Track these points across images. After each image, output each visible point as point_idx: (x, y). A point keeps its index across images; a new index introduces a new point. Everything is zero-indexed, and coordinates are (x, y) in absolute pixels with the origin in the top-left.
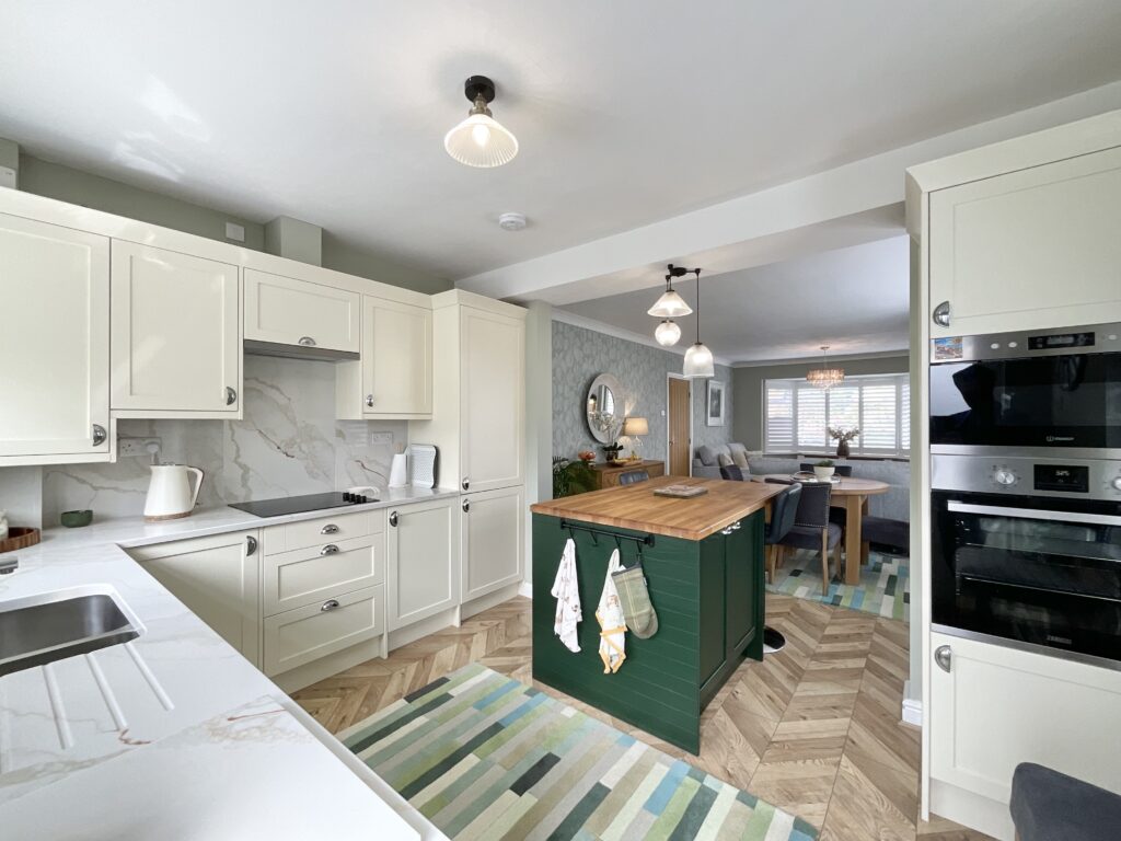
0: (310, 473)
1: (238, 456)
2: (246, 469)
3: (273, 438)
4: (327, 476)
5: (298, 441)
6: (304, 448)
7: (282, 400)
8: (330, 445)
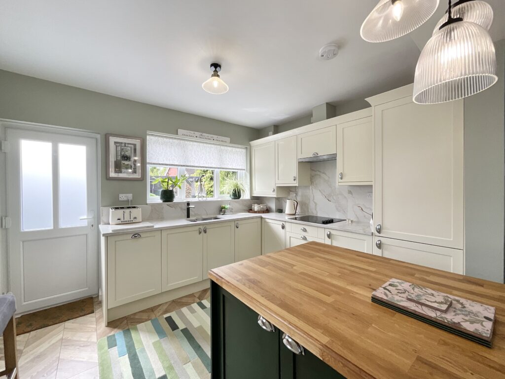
0: (337, 209)
1: (314, 199)
2: (316, 204)
3: (324, 193)
4: (344, 212)
5: (332, 194)
6: (334, 198)
7: (327, 178)
8: (345, 197)
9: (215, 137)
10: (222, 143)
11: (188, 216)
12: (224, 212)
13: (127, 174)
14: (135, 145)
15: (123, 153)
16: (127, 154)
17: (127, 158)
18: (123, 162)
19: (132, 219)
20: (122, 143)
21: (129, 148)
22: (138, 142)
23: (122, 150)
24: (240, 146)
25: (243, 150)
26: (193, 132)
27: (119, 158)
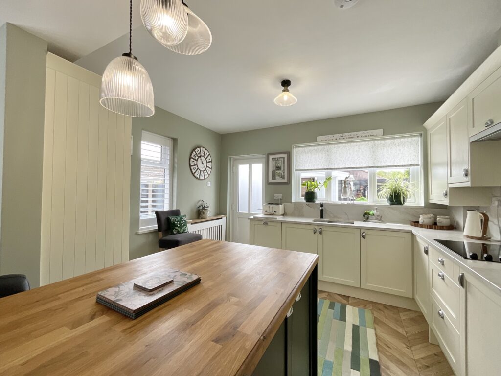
9: (359, 133)
10: (374, 138)
11: (322, 217)
12: (368, 218)
13: (278, 180)
14: (284, 158)
15: (276, 165)
16: (279, 165)
17: (278, 168)
18: (276, 171)
19: (274, 212)
20: (276, 158)
21: (280, 161)
22: (285, 156)
23: (276, 163)
24: (410, 134)
25: (415, 138)
26: (332, 135)
27: (274, 169)
